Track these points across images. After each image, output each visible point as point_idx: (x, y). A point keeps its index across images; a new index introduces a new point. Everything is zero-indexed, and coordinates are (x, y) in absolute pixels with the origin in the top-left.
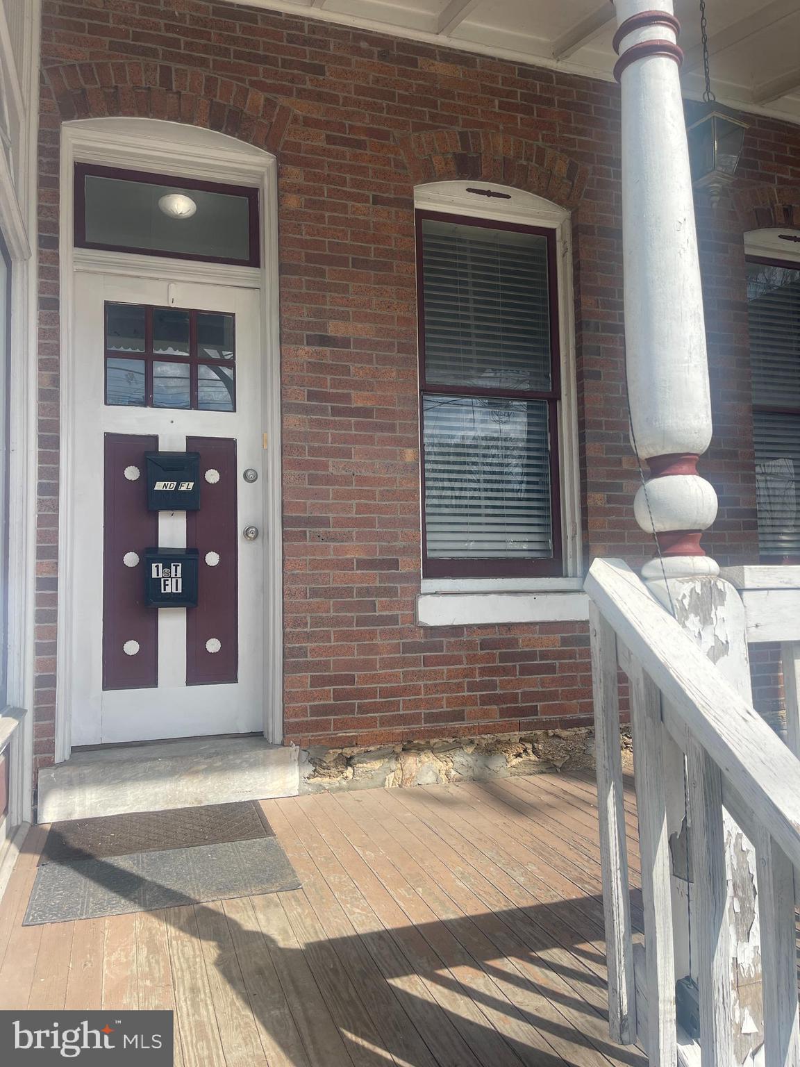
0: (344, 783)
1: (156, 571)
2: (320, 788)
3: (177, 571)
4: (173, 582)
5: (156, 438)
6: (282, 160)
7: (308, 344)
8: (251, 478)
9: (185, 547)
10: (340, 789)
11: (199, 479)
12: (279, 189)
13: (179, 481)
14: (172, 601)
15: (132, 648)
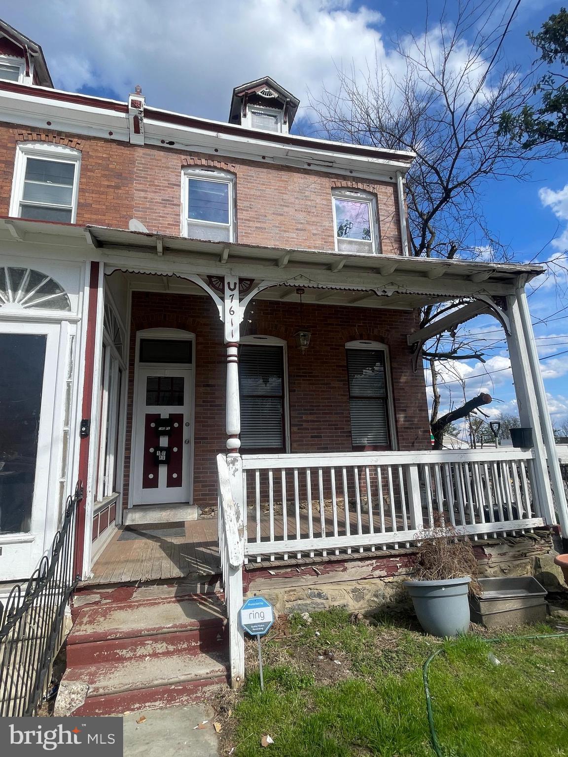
0: (211, 517)
1: (158, 453)
2: (204, 518)
3: (164, 453)
4: (162, 456)
5: (160, 415)
6: (197, 336)
7: (203, 387)
8: (188, 425)
9: (167, 446)
10: (210, 519)
11: (172, 426)
12: (196, 344)
13: (166, 426)
14: (163, 462)
15: (151, 476)
